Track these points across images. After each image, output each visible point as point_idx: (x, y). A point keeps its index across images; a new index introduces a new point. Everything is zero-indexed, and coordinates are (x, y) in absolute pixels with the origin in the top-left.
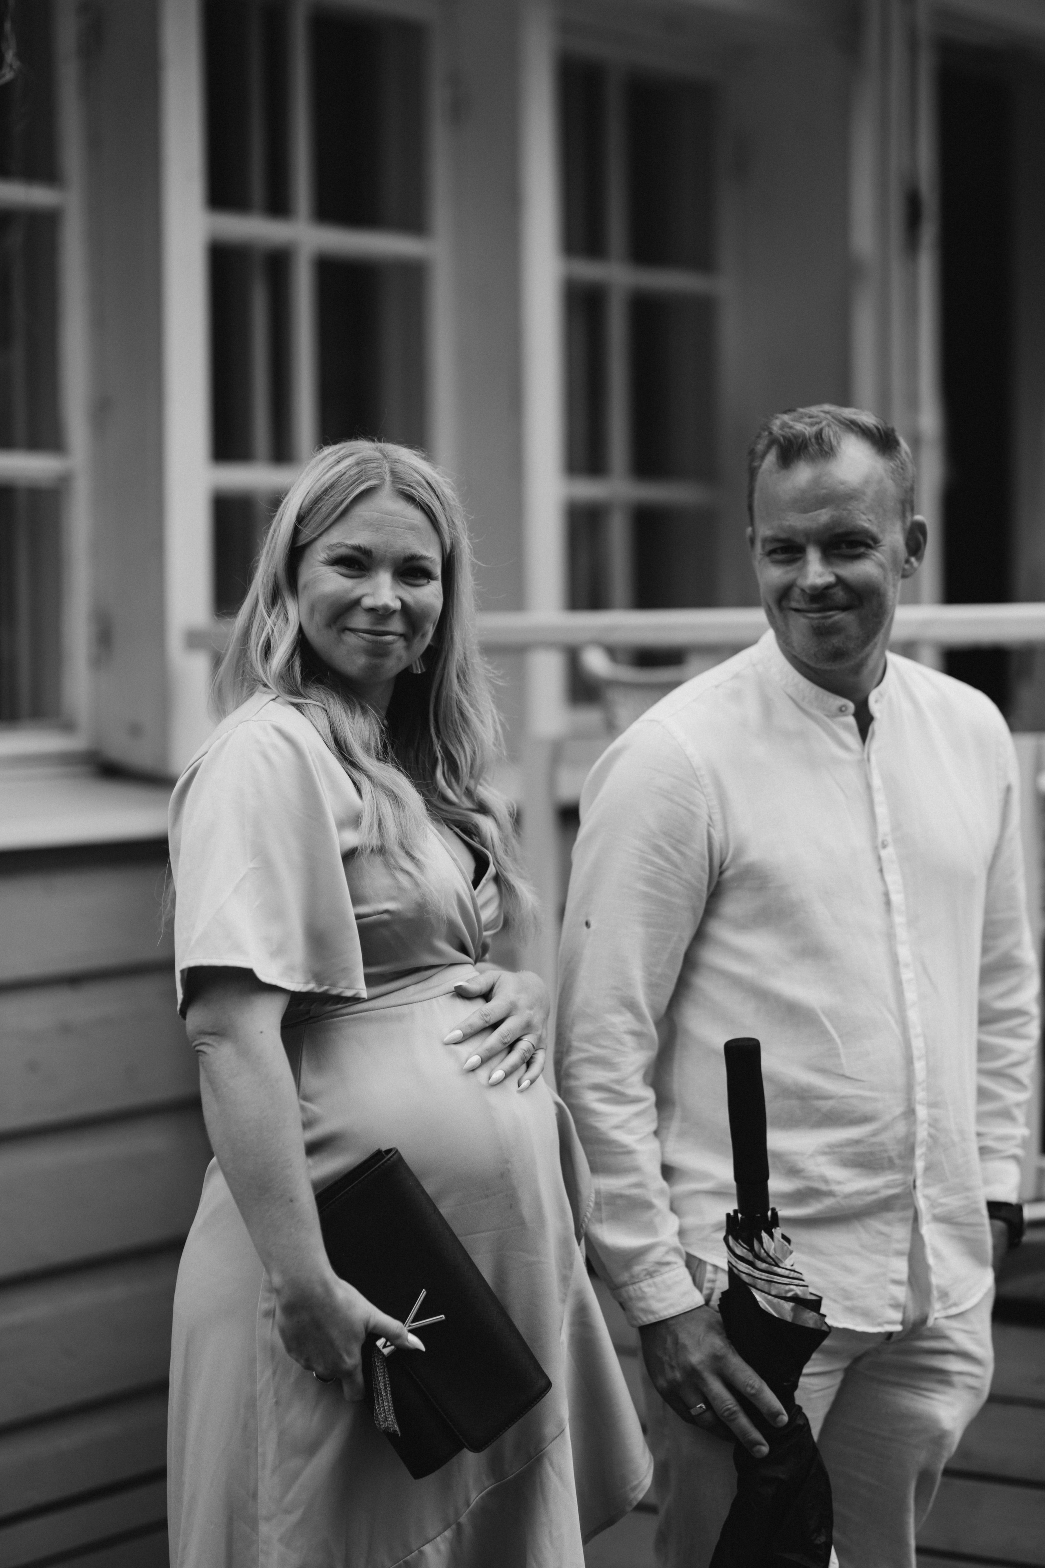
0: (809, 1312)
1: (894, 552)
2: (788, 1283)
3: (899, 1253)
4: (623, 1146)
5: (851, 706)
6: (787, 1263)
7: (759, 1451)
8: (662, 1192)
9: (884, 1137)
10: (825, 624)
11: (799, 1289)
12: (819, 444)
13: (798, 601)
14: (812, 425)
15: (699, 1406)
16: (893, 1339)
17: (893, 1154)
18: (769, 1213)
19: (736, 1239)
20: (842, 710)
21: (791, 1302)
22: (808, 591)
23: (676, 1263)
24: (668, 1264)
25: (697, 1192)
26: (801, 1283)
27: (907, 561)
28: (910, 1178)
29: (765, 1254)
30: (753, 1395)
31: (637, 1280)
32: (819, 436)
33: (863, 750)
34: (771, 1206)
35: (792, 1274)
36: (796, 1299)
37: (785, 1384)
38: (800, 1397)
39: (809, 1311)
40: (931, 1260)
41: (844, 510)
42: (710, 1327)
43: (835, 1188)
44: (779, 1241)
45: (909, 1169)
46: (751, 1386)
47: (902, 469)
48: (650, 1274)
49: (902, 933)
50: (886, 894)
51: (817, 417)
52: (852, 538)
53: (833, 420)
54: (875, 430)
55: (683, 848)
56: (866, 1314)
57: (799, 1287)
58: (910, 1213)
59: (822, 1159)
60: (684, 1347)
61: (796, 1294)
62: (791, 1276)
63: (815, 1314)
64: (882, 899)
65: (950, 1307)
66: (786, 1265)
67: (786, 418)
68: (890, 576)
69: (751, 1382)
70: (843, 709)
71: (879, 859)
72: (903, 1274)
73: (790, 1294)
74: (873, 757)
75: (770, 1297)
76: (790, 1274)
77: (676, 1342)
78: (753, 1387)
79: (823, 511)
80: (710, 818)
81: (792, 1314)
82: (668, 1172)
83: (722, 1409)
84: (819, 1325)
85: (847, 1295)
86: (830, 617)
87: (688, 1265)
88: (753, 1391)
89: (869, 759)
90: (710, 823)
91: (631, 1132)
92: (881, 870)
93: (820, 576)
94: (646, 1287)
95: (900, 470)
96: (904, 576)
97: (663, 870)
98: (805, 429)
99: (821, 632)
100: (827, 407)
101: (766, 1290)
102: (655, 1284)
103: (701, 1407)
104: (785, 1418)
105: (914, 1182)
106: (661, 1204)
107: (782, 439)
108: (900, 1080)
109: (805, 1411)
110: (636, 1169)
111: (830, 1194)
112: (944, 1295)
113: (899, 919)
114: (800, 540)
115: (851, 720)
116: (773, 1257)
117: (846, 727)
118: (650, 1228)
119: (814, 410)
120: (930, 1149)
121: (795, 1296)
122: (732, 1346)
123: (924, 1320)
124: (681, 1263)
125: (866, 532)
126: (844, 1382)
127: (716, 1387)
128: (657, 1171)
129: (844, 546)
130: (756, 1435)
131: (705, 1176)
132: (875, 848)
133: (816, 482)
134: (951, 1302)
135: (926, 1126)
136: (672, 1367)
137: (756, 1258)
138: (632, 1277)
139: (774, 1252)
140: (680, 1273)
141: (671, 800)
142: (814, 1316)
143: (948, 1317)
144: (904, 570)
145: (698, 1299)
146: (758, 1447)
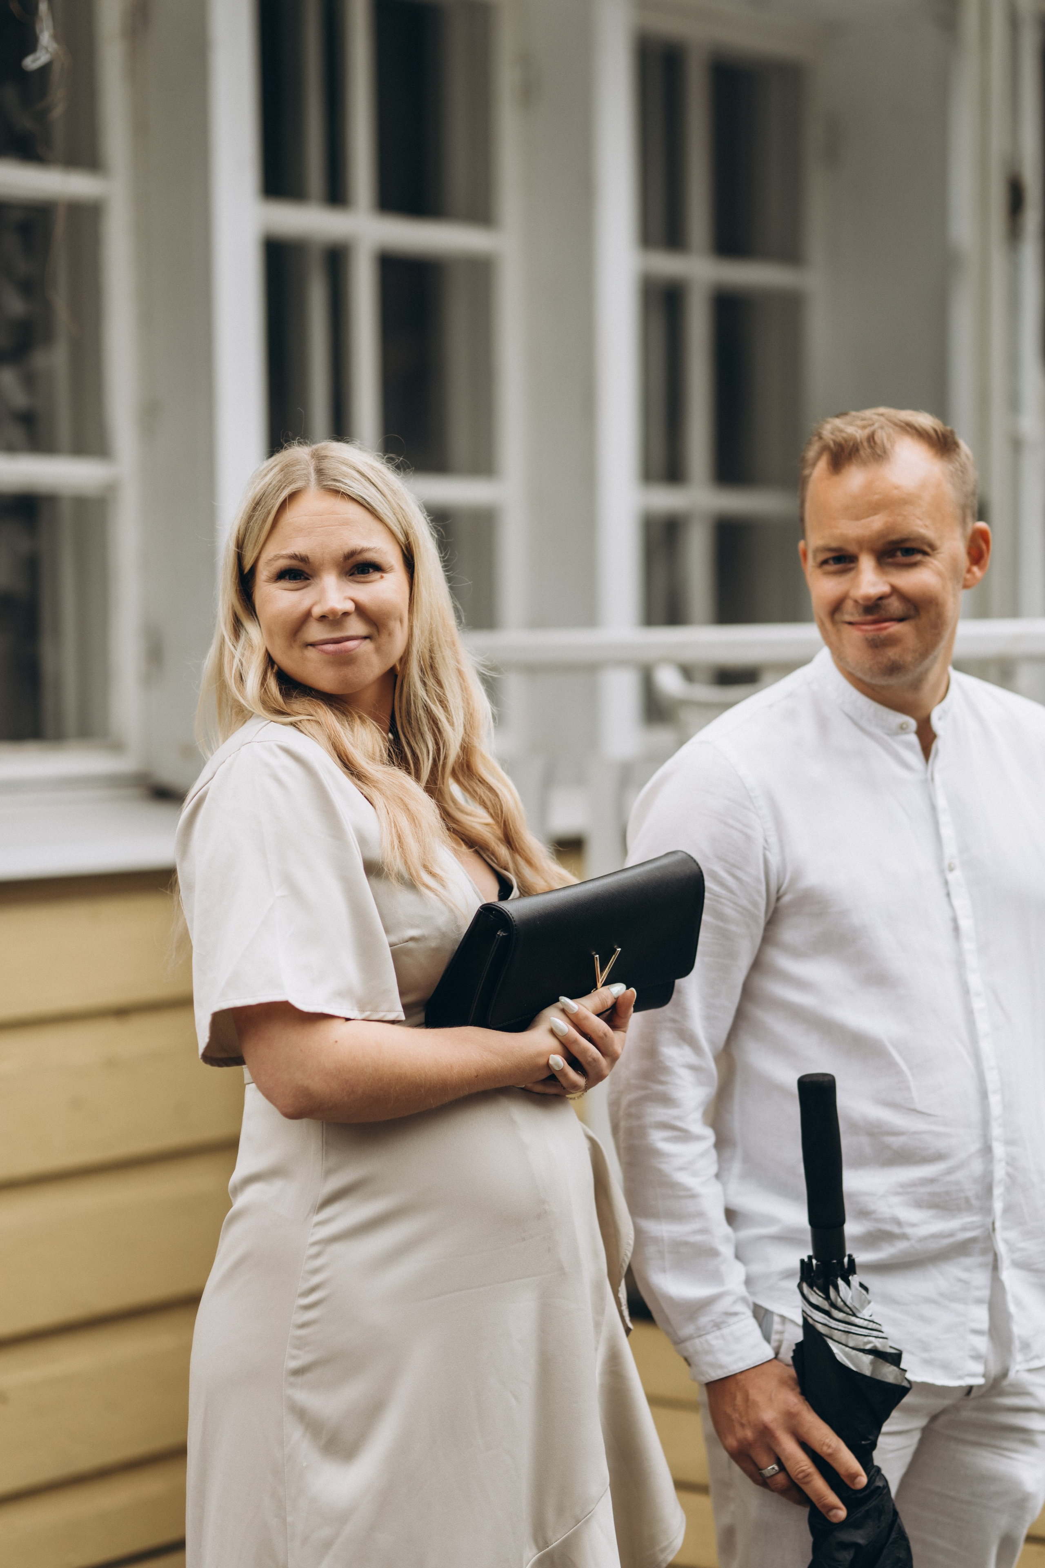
0: (889, 1366)
1: (954, 561)
2: (866, 1334)
3: (979, 1301)
4: (687, 1189)
5: (912, 724)
6: (865, 1313)
7: (835, 1516)
8: (727, 1239)
9: (960, 1175)
10: (880, 636)
11: (879, 1341)
12: (871, 447)
13: (852, 614)
14: (864, 427)
15: (771, 1467)
16: (974, 1393)
17: (970, 1194)
18: (846, 1260)
19: (811, 1286)
20: (902, 728)
21: (870, 1354)
22: (861, 602)
23: (744, 1314)
24: (735, 1314)
25: (761, 1238)
26: (880, 1334)
27: (969, 571)
28: (989, 1220)
29: (842, 1303)
30: (830, 1455)
31: (703, 1333)
32: (871, 438)
33: (926, 769)
34: (848, 1252)
35: (871, 1325)
36: (875, 1352)
37: (863, 1442)
38: (878, 1457)
39: (888, 1364)
40: (1012, 1308)
41: (898, 515)
42: (783, 1382)
43: (908, 1230)
44: (857, 1289)
45: (988, 1210)
46: (827, 1445)
47: (962, 472)
48: (718, 1326)
49: (972, 960)
50: (955, 920)
51: (871, 419)
52: (908, 545)
53: (887, 422)
54: (932, 433)
55: (739, 874)
56: (945, 1367)
57: (878, 1339)
58: (990, 1258)
59: (895, 1200)
60: (755, 1404)
61: (875, 1346)
62: (869, 1327)
63: (895, 1368)
64: (950, 925)
65: (1033, 1359)
66: (864, 1315)
67: (838, 422)
68: (950, 586)
69: (827, 1441)
70: (904, 726)
71: (946, 883)
72: (985, 1325)
73: (868, 1347)
74: (937, 777)
75: (847, 1349)
76: (868, 1325)
77: (746, 1399)
78: (829, 1447)
79: (876, 517)
80: (766, 841)
81: (871, 1368)
82: (731, 1215)
83: (796, 1470)
84: (900, 1381)
85: (925, 1347)
86: (886, 628)
87: (756, 1315)
88: (830, 1451)
89: (932, 779)
90: (766, 846)
91: (695, 1174)
92: (948, 895)
93: (874, 585)
94: (714, 1339)
95: (960, 474)
96: (966, 586)
97: (718, 896)
98: (857, 432)
99: (876, 645)
100: (882, 410)
101: (844, 1342)
102: (723, 1337)
103: (773, 1468)
104: (863, 1480)
105: (993, 1224)
106: (727, 1251)
107: (831, 444)
108: (975, 1116)
109: (883, 1472)
110: (701, 1215)
111: (904, 1237)
112: (1026, 1346)
113: (969, 946)
114: (852, 548)
115: (913, 739)
116: (850, 1306)
117: (908, 746)
118: (716, 1277)
119: (869, 413)
120: (1008, 1189)
121: (874, 1349)
122: (807, 1403)
123: (1005, 1374)
124: (749, 1313)
125: (922, 539)
126: (921, 1442)
127: (790, 1448)
128: (721, 1216)
129: (899, 554)
130: (832, 1498)
131: (770, 1220)
132: (942, 872)
133: (869, 487)
134: (1033, 1354)
135: (1003, 1164)
136: (743, 1425)
137: (831, 1308)
138: (698, 1329)
139: (851, 1301)
140: (749, 1325)
141: (725, 823)
142: (894, 1370)
143: (1030, 1371)
144: (965, 580)
145: (768, 1352)
146: (834, 1511)
